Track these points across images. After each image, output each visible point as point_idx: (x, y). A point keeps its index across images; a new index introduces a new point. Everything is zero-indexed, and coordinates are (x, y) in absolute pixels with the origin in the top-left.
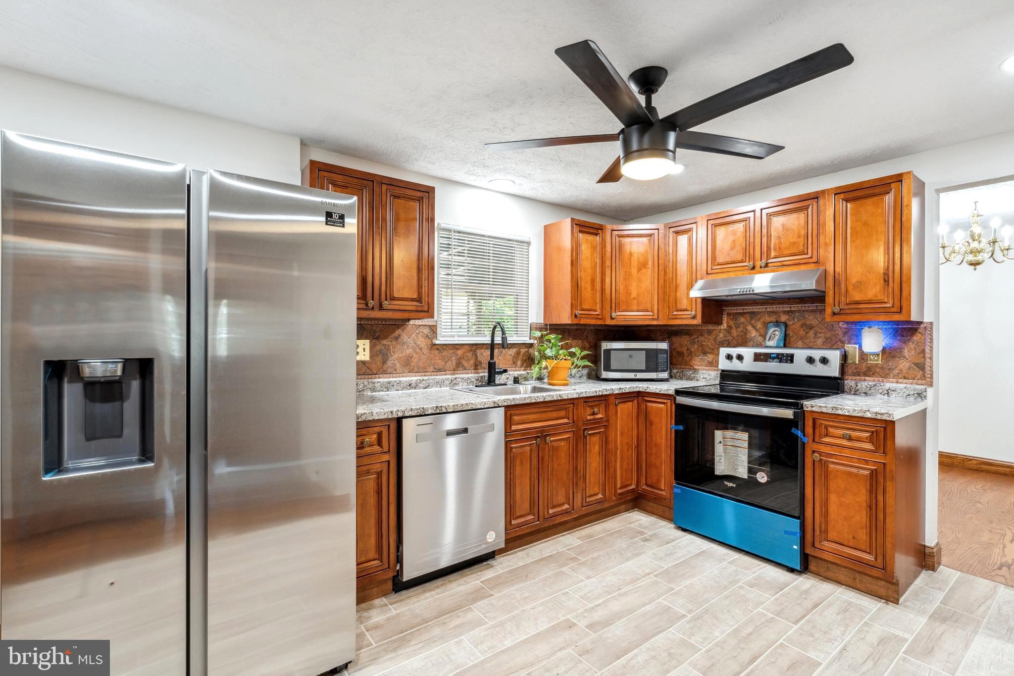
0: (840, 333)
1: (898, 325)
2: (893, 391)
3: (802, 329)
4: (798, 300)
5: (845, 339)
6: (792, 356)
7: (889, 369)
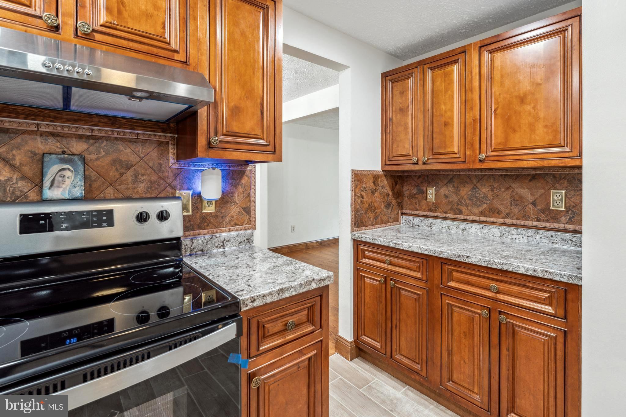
0: (171, 174)
1: (230, 167)
2: (228, 241)
3: (114, 168)
4: (106, 120)
5: (177, 183)
6: (110, 213)
7: (223, 217)
